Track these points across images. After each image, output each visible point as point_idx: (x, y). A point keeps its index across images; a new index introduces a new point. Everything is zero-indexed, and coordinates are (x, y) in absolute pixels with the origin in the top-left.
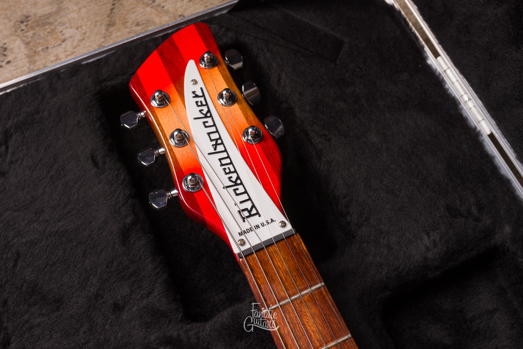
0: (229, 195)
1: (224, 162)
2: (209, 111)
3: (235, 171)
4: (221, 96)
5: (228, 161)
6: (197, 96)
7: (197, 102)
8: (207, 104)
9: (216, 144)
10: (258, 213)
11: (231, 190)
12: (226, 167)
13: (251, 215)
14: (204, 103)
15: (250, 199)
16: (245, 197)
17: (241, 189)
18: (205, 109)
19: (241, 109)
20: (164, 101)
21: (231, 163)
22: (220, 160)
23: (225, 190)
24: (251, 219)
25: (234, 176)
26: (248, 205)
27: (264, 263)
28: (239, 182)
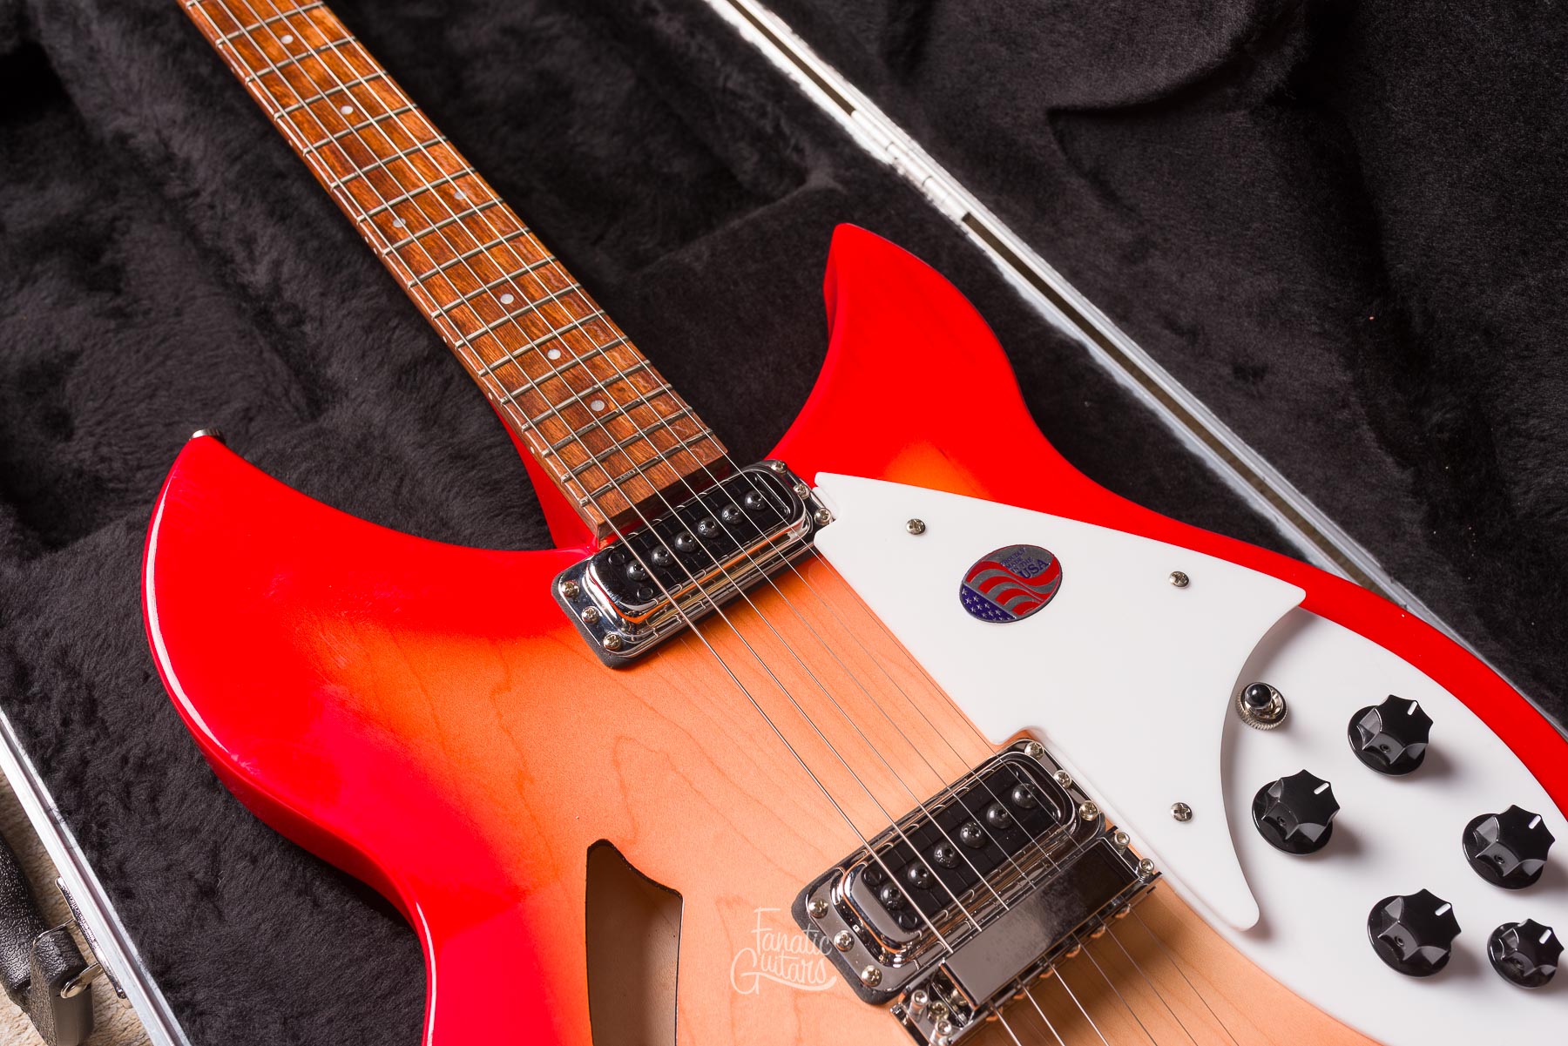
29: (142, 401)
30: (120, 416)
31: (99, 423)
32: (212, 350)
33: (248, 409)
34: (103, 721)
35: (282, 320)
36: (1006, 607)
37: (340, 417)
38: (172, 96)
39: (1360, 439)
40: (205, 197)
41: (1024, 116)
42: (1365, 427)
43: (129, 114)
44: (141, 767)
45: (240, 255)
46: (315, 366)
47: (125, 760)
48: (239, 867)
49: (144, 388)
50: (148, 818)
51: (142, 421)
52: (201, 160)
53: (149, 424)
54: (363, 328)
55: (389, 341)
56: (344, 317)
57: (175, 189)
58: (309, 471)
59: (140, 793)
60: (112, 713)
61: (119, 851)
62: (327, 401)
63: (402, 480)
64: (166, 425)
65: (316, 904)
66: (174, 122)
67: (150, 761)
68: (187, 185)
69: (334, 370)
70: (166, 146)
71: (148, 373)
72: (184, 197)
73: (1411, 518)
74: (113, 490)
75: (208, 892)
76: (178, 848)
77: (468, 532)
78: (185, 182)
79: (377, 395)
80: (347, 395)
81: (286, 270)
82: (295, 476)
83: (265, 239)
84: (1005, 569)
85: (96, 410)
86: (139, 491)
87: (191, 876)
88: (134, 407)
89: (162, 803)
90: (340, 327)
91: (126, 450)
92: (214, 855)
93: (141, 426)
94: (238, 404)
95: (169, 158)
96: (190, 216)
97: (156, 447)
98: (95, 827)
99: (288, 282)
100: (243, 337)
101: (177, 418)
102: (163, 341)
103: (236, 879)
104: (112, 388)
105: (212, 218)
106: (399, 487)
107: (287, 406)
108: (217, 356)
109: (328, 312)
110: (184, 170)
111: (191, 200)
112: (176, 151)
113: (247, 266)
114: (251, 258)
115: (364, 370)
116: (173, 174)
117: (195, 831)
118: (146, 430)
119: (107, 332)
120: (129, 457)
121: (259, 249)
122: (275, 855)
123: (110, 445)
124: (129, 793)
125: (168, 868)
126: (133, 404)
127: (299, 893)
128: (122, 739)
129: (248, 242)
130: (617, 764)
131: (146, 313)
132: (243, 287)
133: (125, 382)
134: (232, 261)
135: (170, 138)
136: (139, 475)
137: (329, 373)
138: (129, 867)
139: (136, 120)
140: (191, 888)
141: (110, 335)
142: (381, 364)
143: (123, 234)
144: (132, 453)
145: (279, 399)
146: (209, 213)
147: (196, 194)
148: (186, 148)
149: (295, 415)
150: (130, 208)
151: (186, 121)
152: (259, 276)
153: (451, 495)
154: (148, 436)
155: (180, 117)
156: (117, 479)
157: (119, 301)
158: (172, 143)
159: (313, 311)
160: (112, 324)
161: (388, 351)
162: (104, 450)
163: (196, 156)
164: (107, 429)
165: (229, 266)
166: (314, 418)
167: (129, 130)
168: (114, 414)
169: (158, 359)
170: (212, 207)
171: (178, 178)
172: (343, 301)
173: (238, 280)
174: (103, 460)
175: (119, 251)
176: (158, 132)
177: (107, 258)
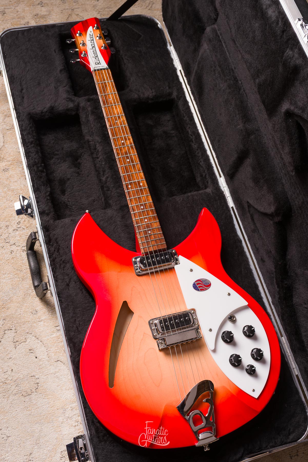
0: (94, 59)
1: (94, 51)
2: (93, 39)
3: (97, 54)
4: (98, 37)
5: (95, 51)
6: (90, 35)
7: (90, 37)
8: (93, 38)
9: (93, 47)
10: (100, 64)
11: (95, 58)
12: (94, 53)
13: (98, 64)
14: (92, 37)
15: (99, 61)
16: (98, 60)
17: (97, 58)
18: (92, 39)
19: (103, 41)
20: (80, 35)
21: (96, 52)
22: (93, 51)
23: (93, 58)
24: (98, 65)
25: (96, 55)
26: (98, 62)
27: (99, 73)
28: (97, 56)
29: (77, 192)
30: (73, 194)
31: (70, 194)
32: (92, 186)
33: (94, 200)
34: (60, 253)
35: (105, 189)
36: (199, 289)
37: (109, 212)
38: (99, 136)
39: (273, 280)
40: (99, 159)
41: (244, 199)
42: (275, 279)
43: (91, 137)
44: (63, 262)
45: (102, 173)
46: (108, 200)
47: (61, 260)
48: (73, 283)
49: (78, 189)
50: (62, 270)
51: (77, 196)
52: (101, 151)
53: (77, 197)
54: (118, 196)
55: (121, 200)
56: (116, 192)
57: (95, 156)
58: (101, 220)
59: (62, 266)
60: (61, 251)
61: (57, 274)
62: (108, 207)
63: (116, 227)
64: (80, 198)
65: (82, 293)
66: (98, 142)
67: (65, 261)
68: (97, 156)
69: (111, 202)
70: (95, 146)
71: (80, 187)
72: (96, 158)
73: (277, 296)
74: (69, 208)
75: (68, 285)
76: (65, 277)
77: (123, 240)
78: (97, 155)
79: (117, 209)
80: (112, 207)
81: (108, 180)
82: (99, 220)
83: (107, 172)
84: (202, 282)
85: (70, 191)
86: (73, 209)
87: (66, 281)
88: (76, 193)
89: (65, 268)
90: (114, 194)
91: (73, 201)
92: (70, 279)
93: (76, 197)
94: (93, 198)
95: (95, 149)
96: (95, 162)
97: (78, 202)
98: (55, 269)
99: (108, 182)
100: (97, 185)
101: (82, 197)
102: (84, 181)
103: (72, 284)
104: (73, 188)
105: (99, 164)
106: (115, 227)
107: (101, 202)
108: (92, 187)
109: (113, 190)
110: (97, 152)
111: (97, 159)
112: (97, 147)
113: (102, 176)
114: (103, 175)
115: (116, 204)
116: (95, 153)
117: (68, 275)
118: (77, 198)
119: (75, 176)
120: (73, 202)
121: (105, 173)
122: (79, 283)
123: (70, 199)
124: (61, 265)
125: (63, 279)
126: (76, 192)
127: (80, 290)
128: (62, 256)
129: (104, 171)
130: (132, 290)
131: (83, 174)
132: (100, 180)
133: (76, 187)
134: (100, 174)
135: (96, 144)
136: (74, 206)
137: (110, 202)
138: (58, 277)
139: (92, 139)
140: (66, 284)
141: (76, 177)
142: (118, 204)
143: (83, 156)
144: (74, 202)
145: (100, 200)
146: (99, 163)
147: (98, 158)
148: (98, 148)
149: (102, 204)
150: (85, 151)
151: (100, 142)
152: (104, 179)
153: (123, 232)
154: (77, 199)
155: (99, 141)
156: (70, 206)
157: (79, 171)
158: (97, 146)
159: (111, 189)
160: (76, 175)
161: (121, 202)
162: (69, 200)
163: (100, 150)
164: (70, 196)
165: (100, 175)
166: (105, 209)
167: (90, 140)
168: (72, 193)
169: (82, 184)
170: (100, 162)
171: (96, 153)
172: (116, 189)
173: (100, 178)
174: (69, 201)
175: (81, 160)
176: (95, 143)
177: (79, 161)
